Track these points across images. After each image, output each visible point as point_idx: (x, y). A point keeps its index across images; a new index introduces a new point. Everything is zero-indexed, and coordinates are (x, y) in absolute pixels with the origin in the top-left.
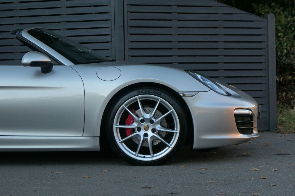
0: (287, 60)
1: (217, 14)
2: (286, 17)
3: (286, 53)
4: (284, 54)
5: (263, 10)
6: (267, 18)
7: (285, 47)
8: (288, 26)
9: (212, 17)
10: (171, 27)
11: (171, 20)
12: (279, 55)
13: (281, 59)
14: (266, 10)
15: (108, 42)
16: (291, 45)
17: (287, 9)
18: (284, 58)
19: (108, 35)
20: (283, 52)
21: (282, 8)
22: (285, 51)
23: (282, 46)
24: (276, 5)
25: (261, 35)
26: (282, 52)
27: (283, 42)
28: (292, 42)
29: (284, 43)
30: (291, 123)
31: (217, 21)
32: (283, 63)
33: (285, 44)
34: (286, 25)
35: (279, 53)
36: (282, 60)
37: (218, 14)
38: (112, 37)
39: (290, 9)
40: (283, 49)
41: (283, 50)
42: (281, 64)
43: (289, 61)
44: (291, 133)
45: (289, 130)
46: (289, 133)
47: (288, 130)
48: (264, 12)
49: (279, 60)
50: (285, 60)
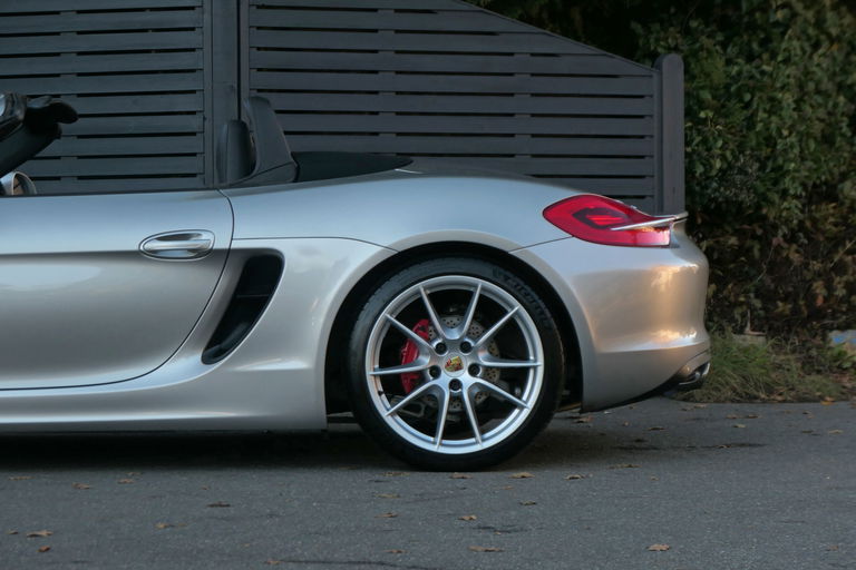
0: (722, 189)
1: (512, 54)
2: (729, 62)
3: (720, 170)
4: (714, 173)
5: (662, 43)
6: (659, 67)
7: (719, 152)
8: (733, 89)
9: (498, 64)
10: (376, 93)
11: (376, 72)
12: (697, 175)
13: (707, 187)
14: (670, 41)
15: (194, 134)
16: (738, 146)
17: (736, 39)
18: (715, 185)
19: (193, 113)
20: (711, 167)
21: (720, 37)
22: (718, 164)
23: (709, 150)
24: (701, 27)
25: (642, 117)
26: (708, 166)
27: (711, 139)
28: (744, 136)
29: (716, 140)
30: (724, 372)
31: (511, 74)
32: (711, 200)
33: (720, 143)
34: (727, 87)
35: (700, 169)
36: (709, 191)
37: (516, 56)
38: (204, 119)
39: (745, 37)
40: (713, 157)
41: (712, 161)
42: (706, 201)
43: (728, 192)
44: (723, 402)
45: (719, 394)
46: (717, 401)
47: (714, 393)
48: (662, 46)
49: (697, 188)
50: (716, 190)
